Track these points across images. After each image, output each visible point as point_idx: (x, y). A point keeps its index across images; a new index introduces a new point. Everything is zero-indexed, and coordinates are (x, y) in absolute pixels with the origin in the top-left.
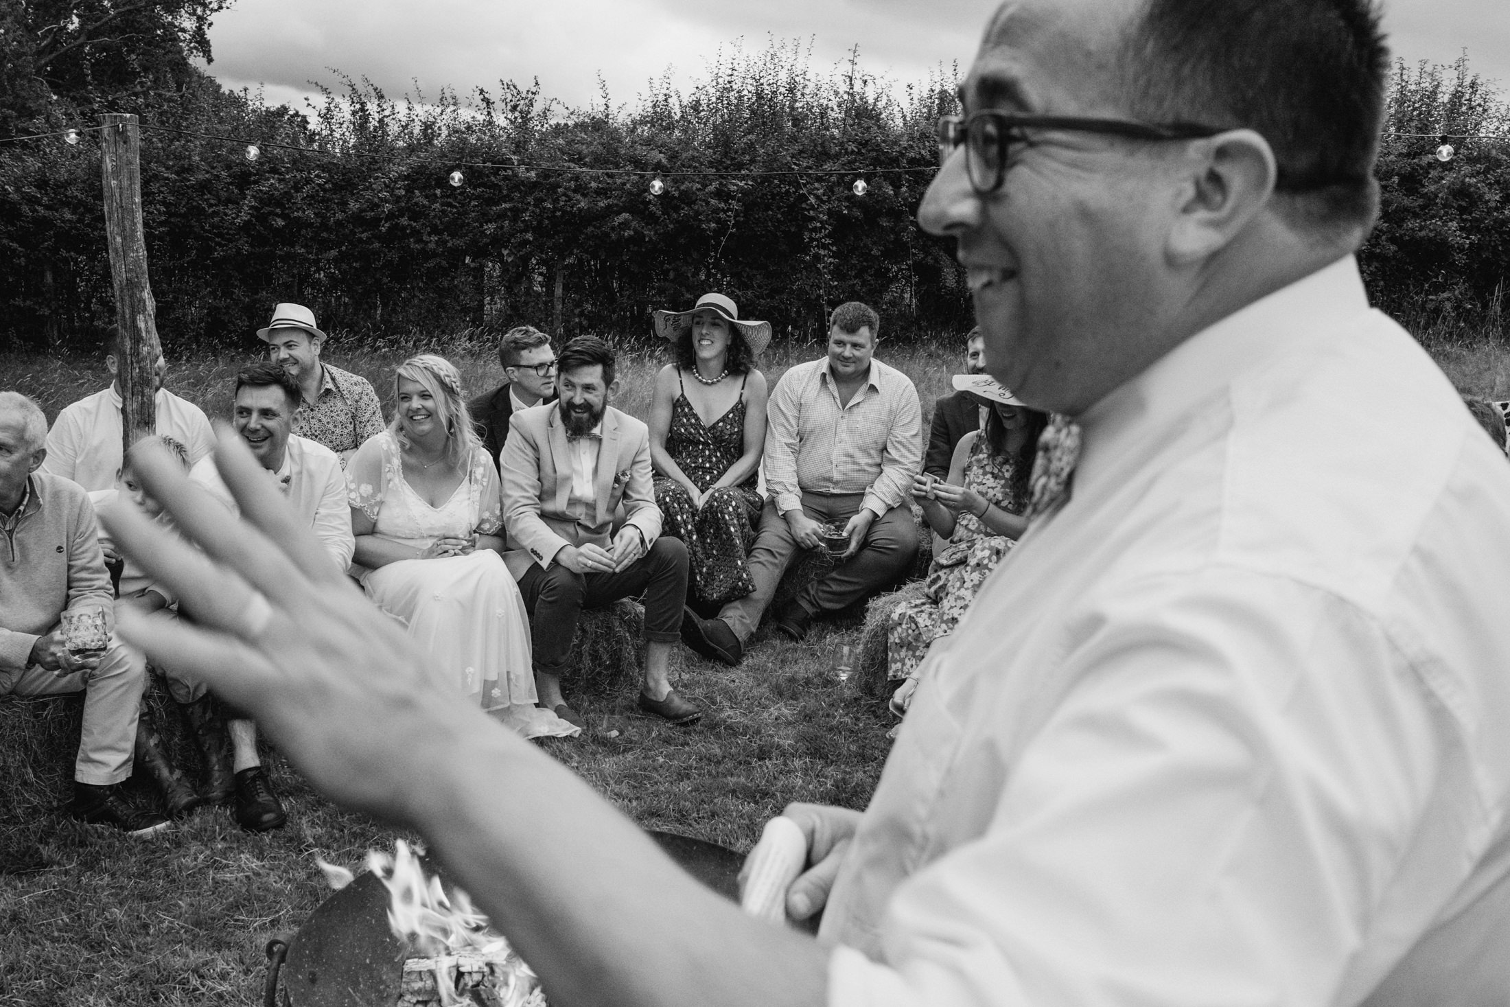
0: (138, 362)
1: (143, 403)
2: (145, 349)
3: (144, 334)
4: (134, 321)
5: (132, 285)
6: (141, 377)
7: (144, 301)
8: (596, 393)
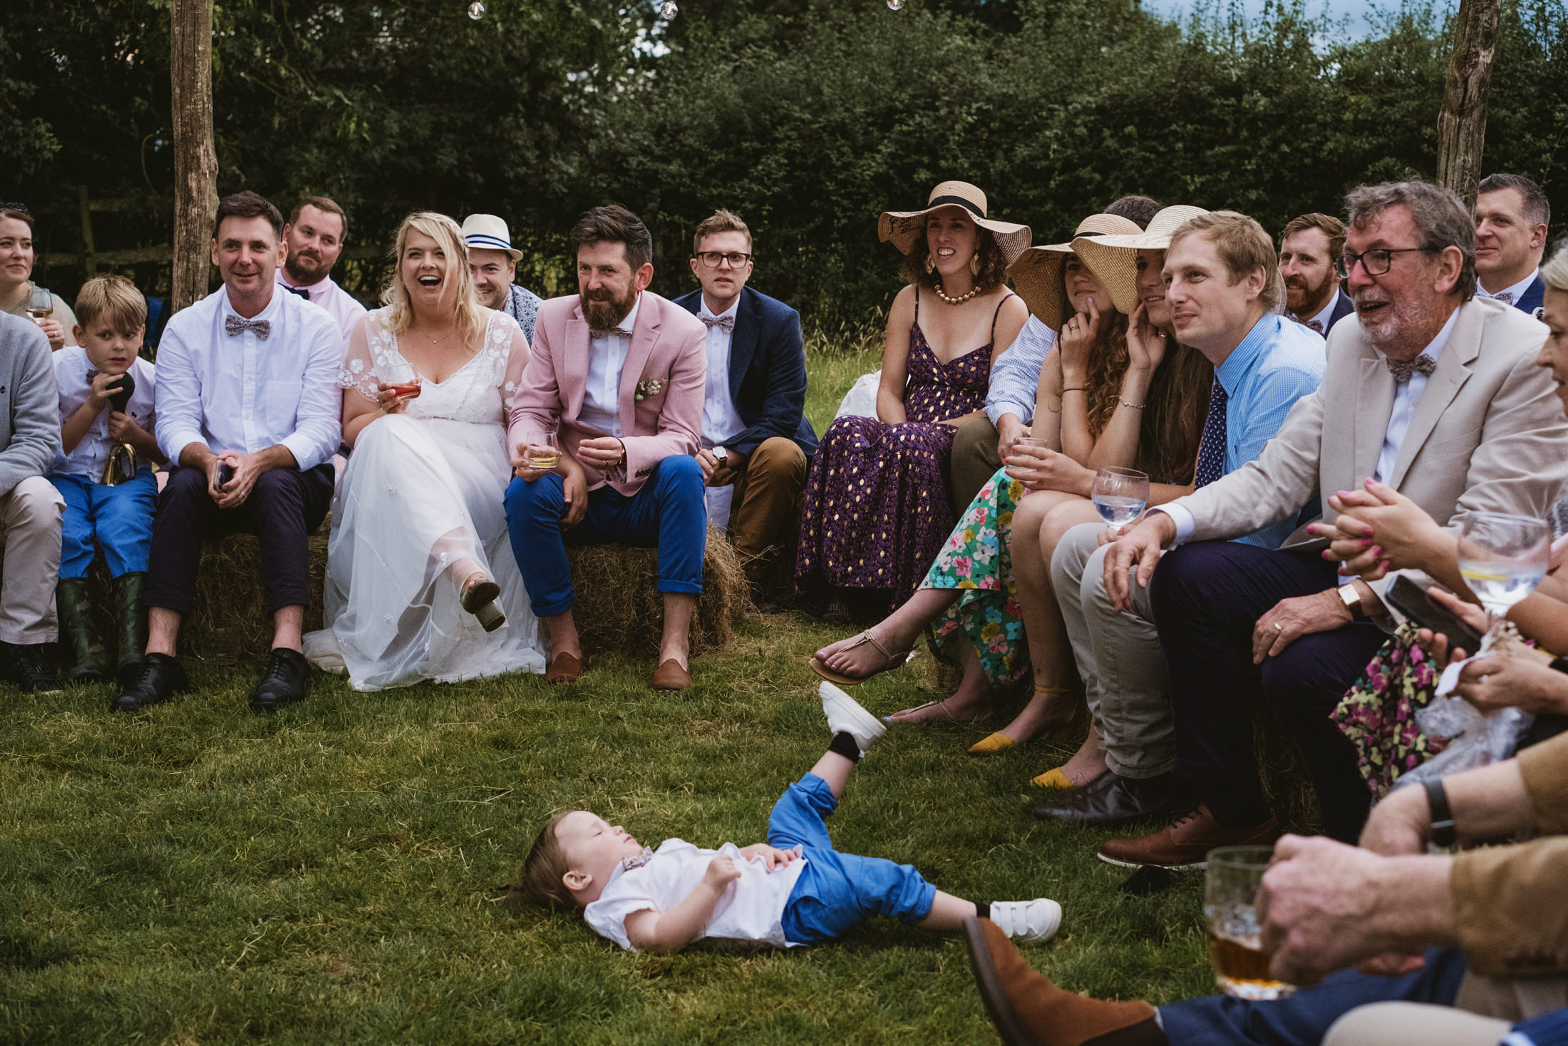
0: (186, 224)
1: (188, 269)
2: (195, 210)
3: (195, 194)
4: (185, 179)
5: (191, 141)
6: (187, 240)
7: (198, 158)
8: (616, 276)
